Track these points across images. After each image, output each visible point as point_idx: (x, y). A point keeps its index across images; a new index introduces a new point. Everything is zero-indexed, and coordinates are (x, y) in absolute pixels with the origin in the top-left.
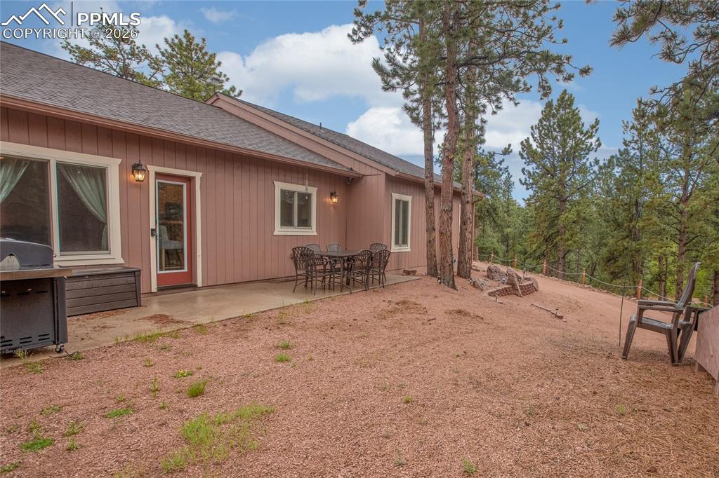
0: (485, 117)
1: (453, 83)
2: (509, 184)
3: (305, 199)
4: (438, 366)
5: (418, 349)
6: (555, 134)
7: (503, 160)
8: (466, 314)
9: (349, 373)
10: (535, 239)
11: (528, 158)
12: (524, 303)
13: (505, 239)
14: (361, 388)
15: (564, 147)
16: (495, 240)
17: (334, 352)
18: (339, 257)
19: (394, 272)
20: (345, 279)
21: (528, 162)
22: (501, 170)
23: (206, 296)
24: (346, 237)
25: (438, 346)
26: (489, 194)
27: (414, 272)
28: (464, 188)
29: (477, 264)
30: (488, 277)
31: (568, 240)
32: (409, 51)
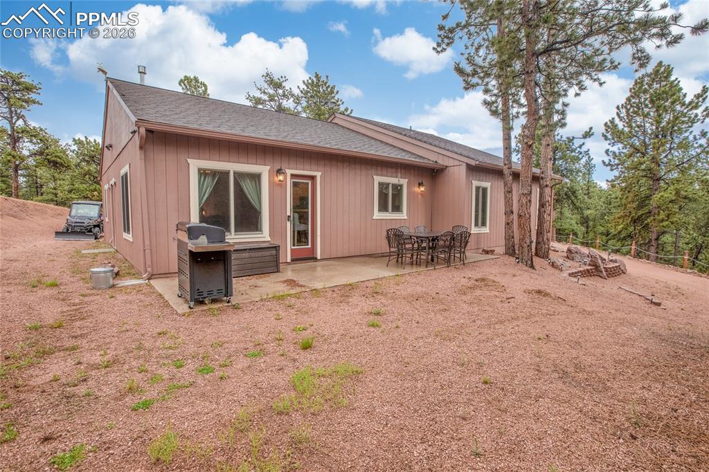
0: (566, 100)
1: (532, 71)
2: (589, 167)
3: (398, 189)
4: (518, 347)
5: (497, 327)
6: (646, 110)
7: (584, 144)
8: (546, 295)
9: (429, 344)
10: (621, 220)
11: (613, 139)
12: (610, 286)
13: (585, 221)
14: (440, 361)
15: (658, 122)
16: (573, 222)
17: (418, 323)
18: (425, 237)
19: (474, 251)
20: (430, 257)
21: (613, 143)
22: (581, 153)
23: (323, 266)
24: (432, 219)
25: (518, 326)
26: (568, 177)
27: (492, 252)
28: (542, 173)
29: (555, 245)
30: (568, 257)
31: (662, 221)
32: (488, 52)
